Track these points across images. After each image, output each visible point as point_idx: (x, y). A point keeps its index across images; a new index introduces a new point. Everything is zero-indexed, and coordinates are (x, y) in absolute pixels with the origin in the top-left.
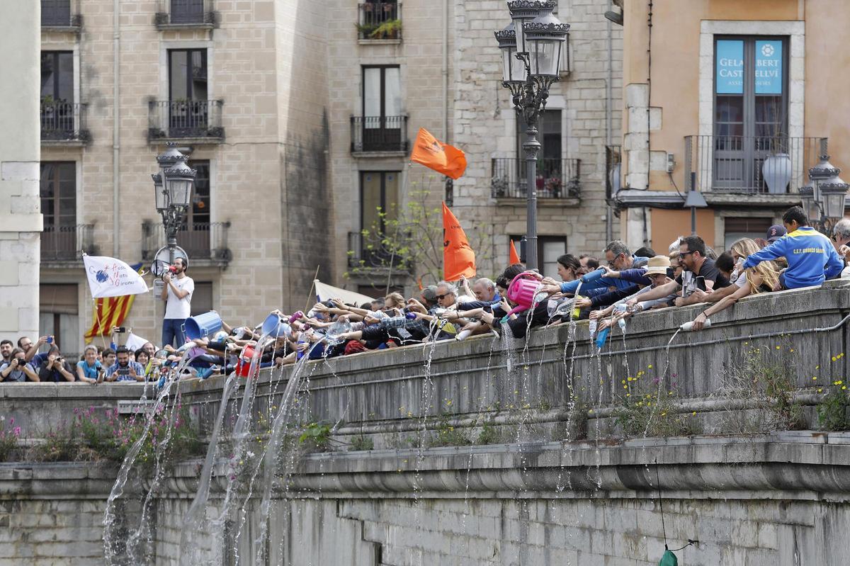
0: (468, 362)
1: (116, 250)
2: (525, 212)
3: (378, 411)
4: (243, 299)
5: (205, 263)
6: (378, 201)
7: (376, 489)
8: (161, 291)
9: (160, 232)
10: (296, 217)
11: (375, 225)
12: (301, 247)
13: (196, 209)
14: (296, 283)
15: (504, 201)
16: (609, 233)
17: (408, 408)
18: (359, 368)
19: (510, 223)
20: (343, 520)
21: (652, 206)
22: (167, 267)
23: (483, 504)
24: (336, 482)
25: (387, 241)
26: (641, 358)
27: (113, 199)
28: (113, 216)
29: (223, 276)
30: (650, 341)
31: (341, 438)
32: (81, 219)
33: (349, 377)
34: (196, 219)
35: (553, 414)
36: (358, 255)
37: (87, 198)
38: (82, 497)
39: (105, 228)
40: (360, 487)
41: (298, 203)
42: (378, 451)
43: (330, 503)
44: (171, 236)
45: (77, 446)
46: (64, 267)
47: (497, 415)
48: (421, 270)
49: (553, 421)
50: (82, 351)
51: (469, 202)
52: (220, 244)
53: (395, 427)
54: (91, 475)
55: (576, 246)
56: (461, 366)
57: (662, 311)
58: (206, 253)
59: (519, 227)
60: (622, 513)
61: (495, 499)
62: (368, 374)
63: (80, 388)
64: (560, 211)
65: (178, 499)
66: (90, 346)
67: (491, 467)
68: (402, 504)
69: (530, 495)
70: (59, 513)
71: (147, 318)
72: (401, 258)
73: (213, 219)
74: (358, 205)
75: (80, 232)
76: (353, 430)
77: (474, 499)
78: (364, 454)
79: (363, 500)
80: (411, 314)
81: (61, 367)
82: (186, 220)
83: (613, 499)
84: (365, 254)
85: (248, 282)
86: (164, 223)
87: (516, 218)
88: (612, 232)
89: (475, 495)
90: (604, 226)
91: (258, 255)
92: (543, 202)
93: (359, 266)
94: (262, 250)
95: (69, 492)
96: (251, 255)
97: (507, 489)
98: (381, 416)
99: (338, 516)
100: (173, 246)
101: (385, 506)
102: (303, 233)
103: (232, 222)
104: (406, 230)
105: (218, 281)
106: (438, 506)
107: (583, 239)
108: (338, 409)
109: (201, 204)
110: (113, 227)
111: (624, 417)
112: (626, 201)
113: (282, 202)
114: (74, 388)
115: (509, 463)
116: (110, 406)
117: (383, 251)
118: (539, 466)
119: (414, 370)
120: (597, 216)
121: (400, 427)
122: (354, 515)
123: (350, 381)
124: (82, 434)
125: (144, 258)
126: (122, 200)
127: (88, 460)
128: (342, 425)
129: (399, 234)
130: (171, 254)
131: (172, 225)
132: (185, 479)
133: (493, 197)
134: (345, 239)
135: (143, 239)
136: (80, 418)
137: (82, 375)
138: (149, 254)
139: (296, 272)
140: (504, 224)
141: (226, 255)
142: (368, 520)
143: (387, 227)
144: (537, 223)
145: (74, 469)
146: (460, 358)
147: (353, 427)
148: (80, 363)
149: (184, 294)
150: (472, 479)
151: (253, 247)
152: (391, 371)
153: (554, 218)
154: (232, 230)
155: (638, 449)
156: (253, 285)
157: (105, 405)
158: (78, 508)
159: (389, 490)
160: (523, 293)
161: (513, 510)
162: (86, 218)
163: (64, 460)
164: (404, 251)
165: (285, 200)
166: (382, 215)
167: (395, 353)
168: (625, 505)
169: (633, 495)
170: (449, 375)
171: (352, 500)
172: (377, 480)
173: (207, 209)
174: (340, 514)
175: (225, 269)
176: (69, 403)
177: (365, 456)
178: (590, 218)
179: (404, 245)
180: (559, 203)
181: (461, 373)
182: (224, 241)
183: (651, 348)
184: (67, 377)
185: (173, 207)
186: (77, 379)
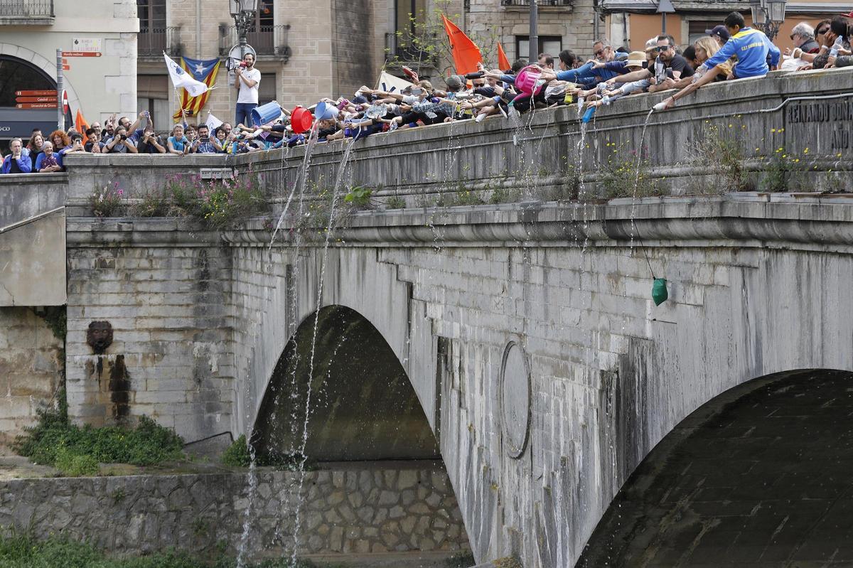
0: (482, 138)
1: (198, 47)
2: (528, 16)
3: (409, 177)
4: (301, 87)
5: (270, 58)
6: (410, 9)
7: (408, 240)
8: (234, 80)
9: (234, 33)
10: (343, 22)
11: (407, 27)
12: (347, 46)
13: (262, 14)
14: (343, 75)
15: (511, 8)
16: (596, 34)
17: (433, 175)
18: (394, 143)
19: (516, 26)
20: (382, 264)
21: (630, 12)
22: (239, 63)
23: (494, 251)
24: (376, 234)
25: (416, 41)
26: (621, 134)
27: (196, 6)
28: (196, 20)
29: (285, 68)
30: (628, 119)
31: (379, 199)
32: (169, 22)
33: (386, 149)
34: (262, 23)
35: (550, 179)
36: (393, 53)
37: (174, 6)
38: (173, 245)
39: (189, 30)
40: (395, 237)
41: (345, 9)
42: (410, 209)
43: (371, 251)
44: (242, 36)
45: (168, 205)
46: (157, 61)
47: (505, 181)
48: (444, 64)
49: (550, 184)
50: (171, 129)
51: (483, 9)
52: (282, 42)
53: (423, 190)
54: (180, 228)
55: (570, 44)
56: (476, 141)
57: (638, 97)
58: (270, 51)
59: (523, 29)
60: (606, 258)
61: (504, 247)
62: (402, 147)
63: (170, 158)
64: (556, 16)
65: (249, 247)
66: (178, 125)
67: (500, 221)
68: (429, 252)
69: (532, 244)
70: (155, 258)
71: (222, 103)
72: (428, 54)
73: (276, 23)
74: (393, 11)
75: (169, 33)
76: (389, 192)
77: (487, 247)
78: (398, 212)
79: (398, 248)
80: (436, 99)
81: (155, 141)
82: (254, 24)
83: (598, 247)
84: (398, 51)
85: (305, 74)
86: (237, 25)
87: (521, 21)
88: (598, 33)
89: (487, 244)
90: (592, 28)
91: (312, 52)
92: (543, 9)
93: (394, 60)
94: (316, 48)
95: (163, 242)
96: (307, 52)
97: (512, 239)
98: (412, 181)
99: (377, 261)
100: (244, 44)
101: (415, 253)
102: (349, 34)
103: (292, 26)
104: (432, 32)
105: (280, 73)
106: (458, 253)
107: (576, 39)
108: (377, 175)
109: (267, 10)
110: (195, 30)
111: (609, 181)
112: (609, 8)
113: (332, 8)
114: (166, 158)
115: (515, 219)
116: (194, 173)
117: (414, 49)
118: (539, 221)
119: (438, 144)
120: (586, 20)
121: (427, 190)
122: (390, 260)
123: (386, 153)
124: (172, 195)
125: (220, 54)
126: (203, 7)
127: (177, 216)
128: (380, 188)
129: (426, 35)
130: (242, 50)
131: (243, 27)
132: (255, 231)
133: (502, 5)
134: (383, 39)
135: (219, 39)
136: (170, 183)
137: (172, 148)
138: (225, 51)
139: (343, 65)
140: (511, 27)
141: (286, 51)
142: (402, 264)
143: (417, 29)
144: (538, 26)
145: (166, 223)
146: (475, 135)
147: (389, 189)
148: (170, 138)
149: (253, 83)
150: (486, 232)
151: (308, 46)
152: (420, 145)
153: (551, 22)
154: (291, 31)
155: (618, 207)
156: (308, 75)
157: (190, 172)
158: (169, 254)
159: (418, 240)
160: (528, 83)
161: (518, 256)
162: (174, 22)
163: (158, 216)
164: (430, 48)
165: (334, 7)
166: (412, 19)
167: (423, 131)
168: (608, 251)
169: (614, 244)
170: (467, 148)
171: (389, 248)
172: (409, 232)
173: (271, 14)
174: (379, 260)
175: (286, 63)
176: (161, 170)
177: (399, 213)
178: (581, 22)
179: (430, 43)
180: (556, 9)
181: (476, 147)
182: (285, 40)
183: (629, 126)
184: (159, 150)
185: (243, 12)
186: (168, 151)
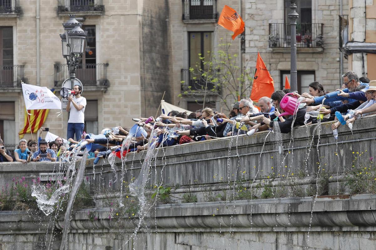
0: (255, 148)
1: (38, 80)
2: (289, 56)
3: (200, 178)
4: (117, 110)
5: (93, 88)
6: (200, 50)
7: (199, 226)
8: (66, 106)
9: (65, 69)
10: (149, 60)
11: (198, 64)
12: (152, 79)
13: (87, 55)
14: (149, 101)
15: (277, 50)
16: (341, 69)
17: (218, 176)
18: (188, 152)
19: (280, 63)
20: (179, 245)
21: (367, 52)
22: (70, 92)
23: (265, 235)
24: (174, 222)
25: (204, 75)
26: (361, 145)
27: (36, 50)
28: (36, 60)
29: (104, 96)
30: (367, 134)
31: (177, 195)
32: (16, 62)
33: (182, 158)
34: (87, 61)
35: (307, 180)
36: (187, 83)
37: (20, 49)
38: (17, 232)
39: (31, 67)
40: (189, 225)
41: (150, 51)
42: (200, 203)
43: (171, 235)
44: (72, 72)
45: (15, 201)
46: (6, 91)
47: (273, 181)
48: (226, 92)
49: (308, 184)
50: (17, 142)
51: (255, 50)
52: (102, 77)
53: (210, 188)
54: (23, 219)
55: (321, 77)
56: (250, 151)
57: (374, 117)
58: (94, 83)
59: (286, 66)
60: (350, 240)
61: (272, 232)
62: (194, 156)
63: (16, 165)
64: (311, 56)
65: (77, 233)
66: (23, 140)
67: (269, 212)
68: (215, 235)
69: (293, 230)
70: (4, 242)
71: (57, 123)
72: (214, 85)
73: (98, 61)
74: (187, 53)
75: (16, 70)
76: (185, 190)
77: (259, 232)
78: (191, 205)
79: (191, 233)
80: (220, 119)
81: (5, 152)
82: (81, 62)
83: (344, 232)
84: (191, 82)
85: (120, 100)
86: (68, 64)
87: (284, 60)
88: (343, 68)
89: (260, 230)
90: (338, 64)
91: (126, 83)
92: (301, 50)
93: (188, 90)
94: (128, 80)
95: (10, 229)
96: (121, 84)
97: (280, 226)
98: (202, 181)
99: (175, 242)
100: (73, 78)
101: (205, 237)
102: (154, 70)
103: (110, 63)
104: (217, 68)
105: (101, 99)
106: (237, 236)
107: (326, 72)
108: (175, 177)
109: (91, 53)
110: (36, 67)
111: (352, 181)
112: (351, 49)
113: (140, 51)
114: (13, 165)
115: (280, 210)
116: (35, 176)
117: (203, 81)
118: (299, 211)
119: (222, 153)
120: (334, 59)
121: (214, 188)
122: (186, 242)
123: (182, 160)
124: (18, 194)
125: (55, 85)
126: (41, 50)
127: (21, 210)
128: (178, 187)
129: (212, 70)
130: (72, 83)
131: (73, 65)
132: (81, 220)
133: (270, 47)
134: (179, 73)
135: (55, 74)
136: (16, 184)
137: (17, 158)
138: (59, 83)
139: (149, 93)
140: (277, 64)
141: (106, 83)
142: (194, 245)
143: (205, 66)
144: (297, 63)
145: (12, 215)
146: (250, 146)
147: (185, 188)
148: (16, 150)
149: (81, 108)
150: (259, 220)
151: (123, 79)
152: (207, 154)
153: (307, 60)
154: (109, 68)
155: (359, 201)
156: (123, 101)
157: (31, 176)
158: (15, 239)
159: (207, 227)
160: (290, 104)
161: (283, 239)
162: (19, 61)
163: (6, 210)
164: (215, 80)
165: (142, 50)
166: (202, 58)
167: (210, 143)
168: (352, 235)
169: (357, 229)
170: (244, 156)
171: (184, 233)
172: (199, 220)
173: (94, 55)
174: (177, 242)
175: (105, 92)
176: (9, 175)
177: (192, 206)
178: (330, 60)
179: (215, 77)
180: (310, 50)
181: (251, 155)
182: (105, 75)
183: (367, 139)
184: (8, 159)
185: (73, 54)
186: (14, 160)
